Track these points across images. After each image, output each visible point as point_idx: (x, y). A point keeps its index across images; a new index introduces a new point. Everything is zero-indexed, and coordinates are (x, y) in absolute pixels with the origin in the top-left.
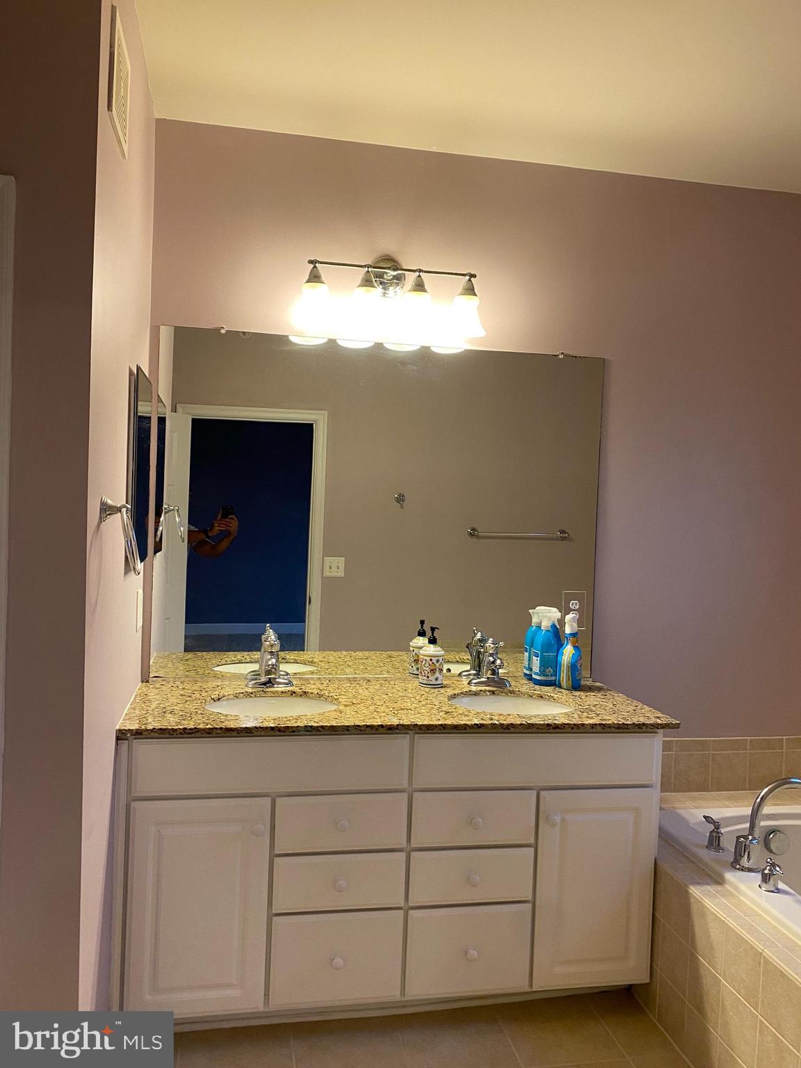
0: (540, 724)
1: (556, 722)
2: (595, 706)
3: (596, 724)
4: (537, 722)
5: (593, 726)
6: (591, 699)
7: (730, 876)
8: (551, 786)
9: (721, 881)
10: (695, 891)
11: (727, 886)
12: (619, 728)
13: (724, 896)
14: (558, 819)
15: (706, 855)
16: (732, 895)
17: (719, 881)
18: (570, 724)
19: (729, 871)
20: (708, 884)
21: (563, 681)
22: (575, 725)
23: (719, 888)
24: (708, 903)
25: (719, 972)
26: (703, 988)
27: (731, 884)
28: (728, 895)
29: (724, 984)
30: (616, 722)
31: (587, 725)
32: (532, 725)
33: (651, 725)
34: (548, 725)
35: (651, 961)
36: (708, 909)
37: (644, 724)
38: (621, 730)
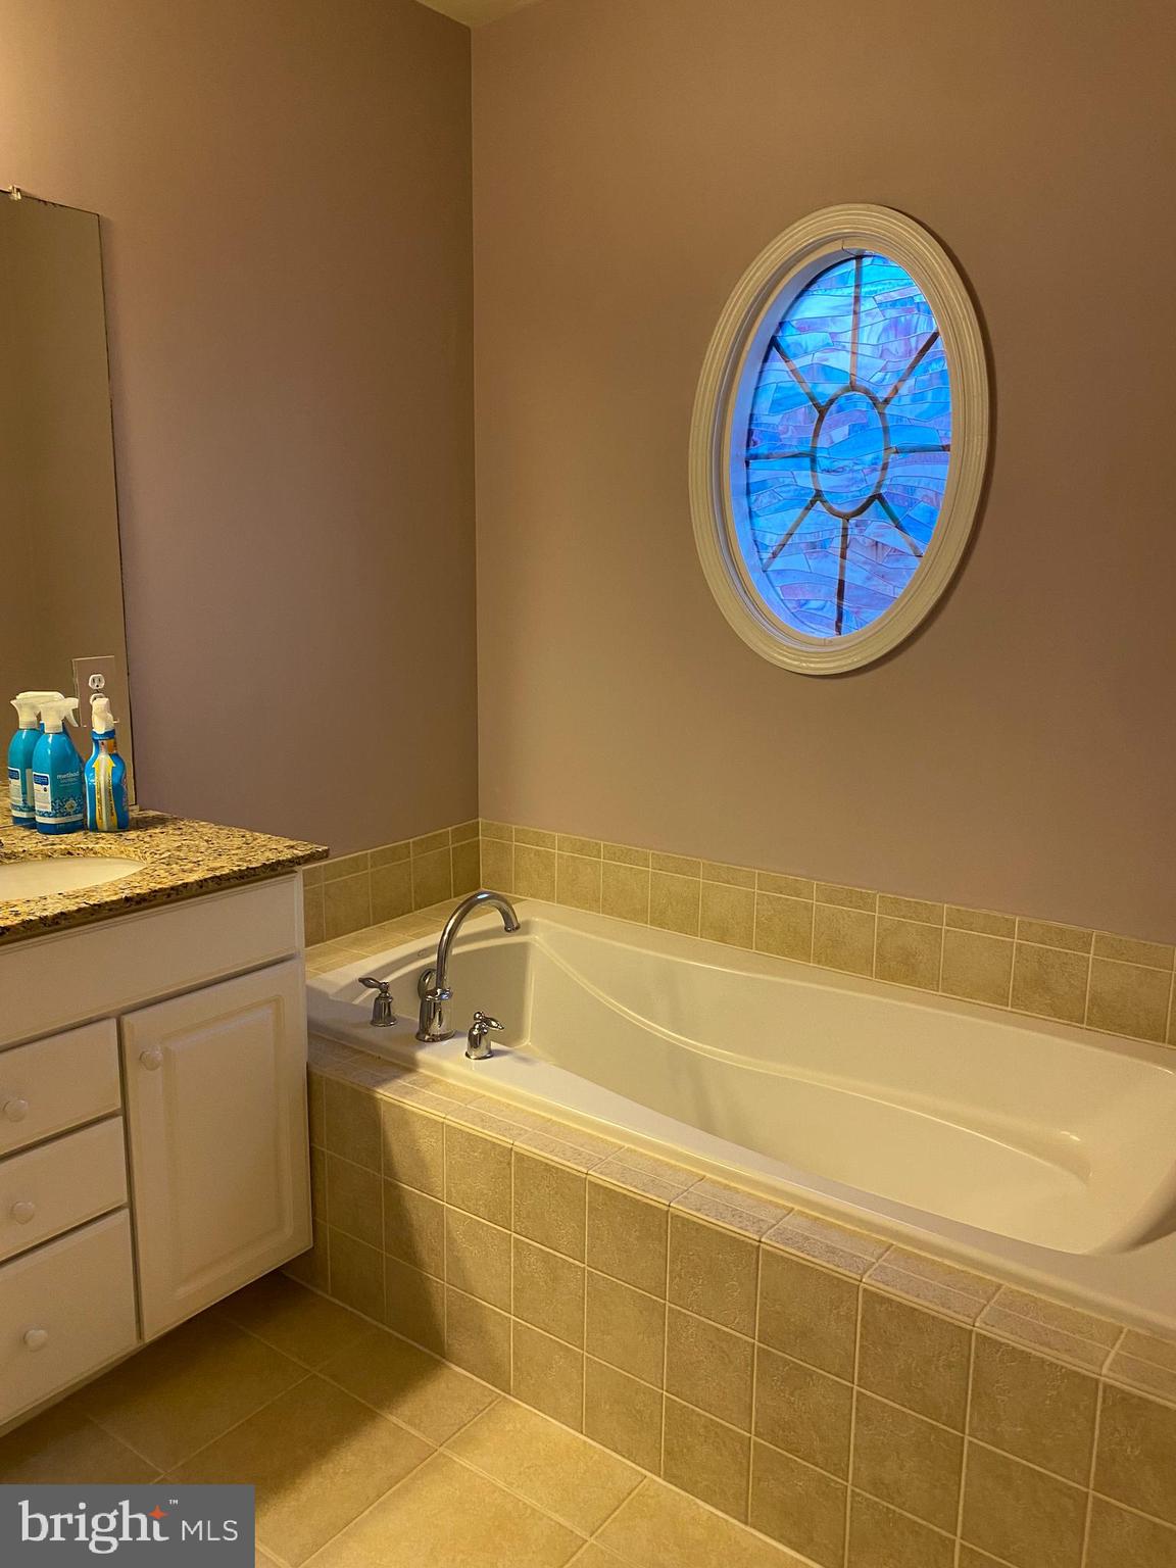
0: (113, 902)
1: (138, 891)
2: (179, 848)
3: (206, 880)
4: (108, 900)
5: (201, 883)
6: (164, 840)
7: (425, 1055)
8: (143, 1002)
9: (411, 1066)
10: (384, 1093)
11: (421, 1070)
12: (242, 877)
13: (426, 1086)
14: (159, 1054)
15: (377, 1035)
16: (435, 1081)
17: (409, 1066)
18: (165, 889)
19: (421, 1048)
20: (398, 1077)
21: (101, 818)
22: (172, 888)
23: (413, 1077)
24: (410, 1104)
25: (439, 1195)
26: (412, 1226)
27: (430, 1066)
28: (429, 1083)
29: (448, 1210)
30: (236, 869)
31: (192, 883)
32: (99, 905)
33: (289, 861)
34: (127, 899)
35: (314, 1215)
36: (413, 1113)
37: (279, 862)
38: (246, 880)
